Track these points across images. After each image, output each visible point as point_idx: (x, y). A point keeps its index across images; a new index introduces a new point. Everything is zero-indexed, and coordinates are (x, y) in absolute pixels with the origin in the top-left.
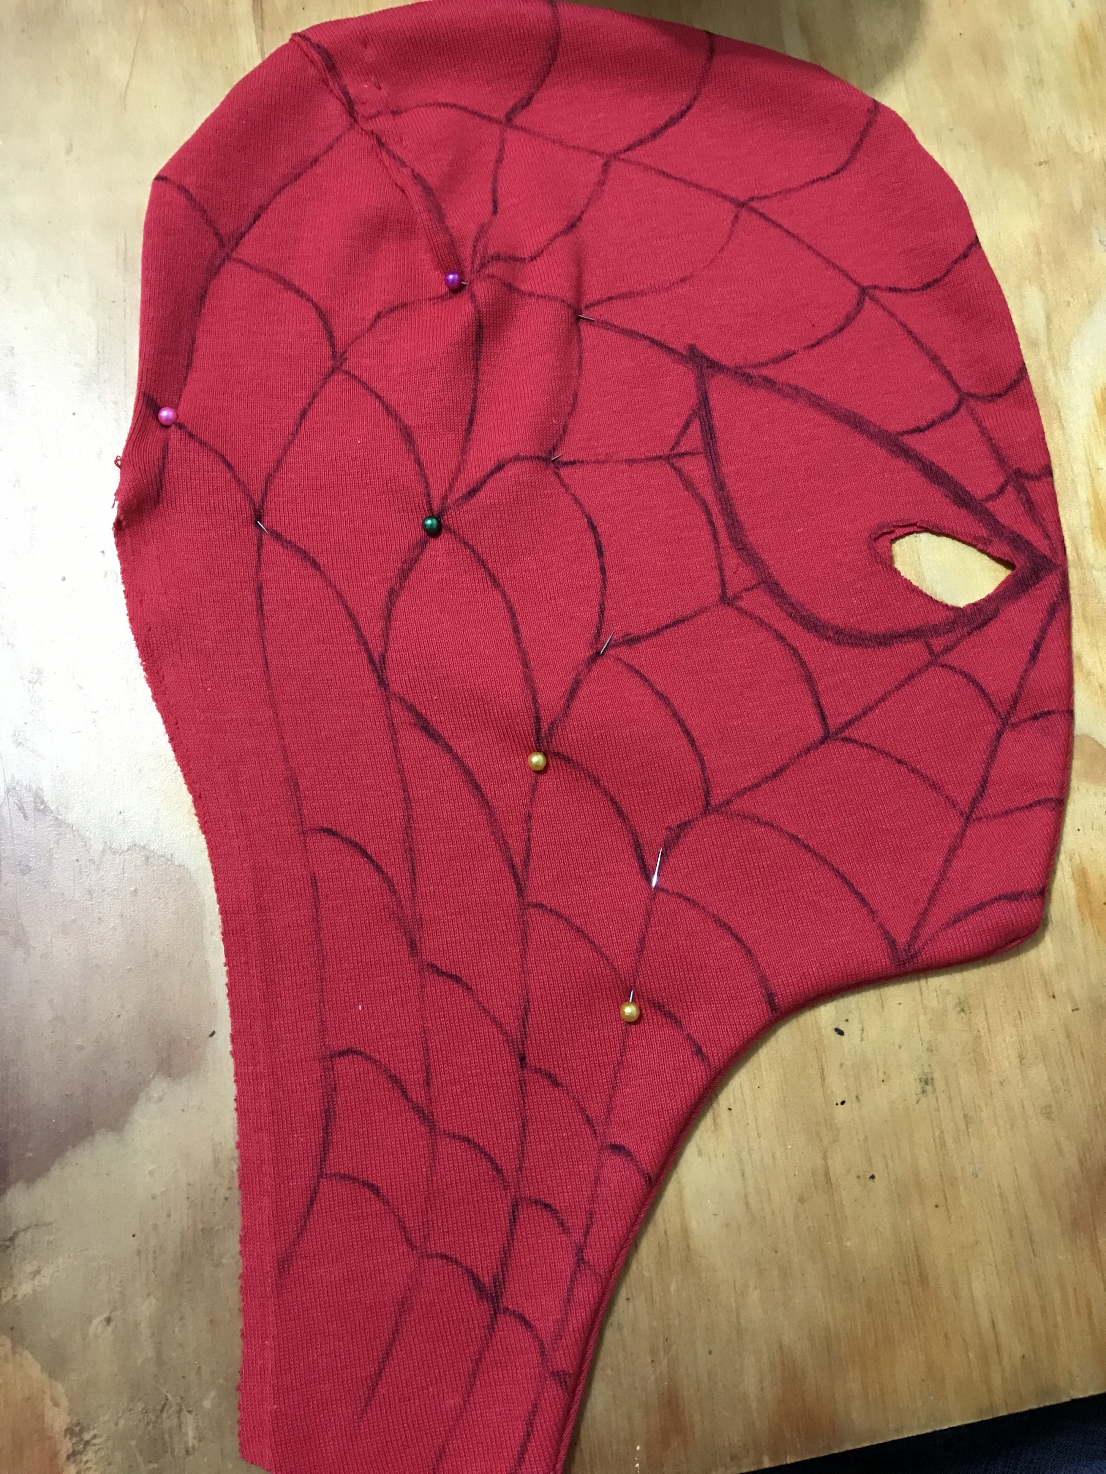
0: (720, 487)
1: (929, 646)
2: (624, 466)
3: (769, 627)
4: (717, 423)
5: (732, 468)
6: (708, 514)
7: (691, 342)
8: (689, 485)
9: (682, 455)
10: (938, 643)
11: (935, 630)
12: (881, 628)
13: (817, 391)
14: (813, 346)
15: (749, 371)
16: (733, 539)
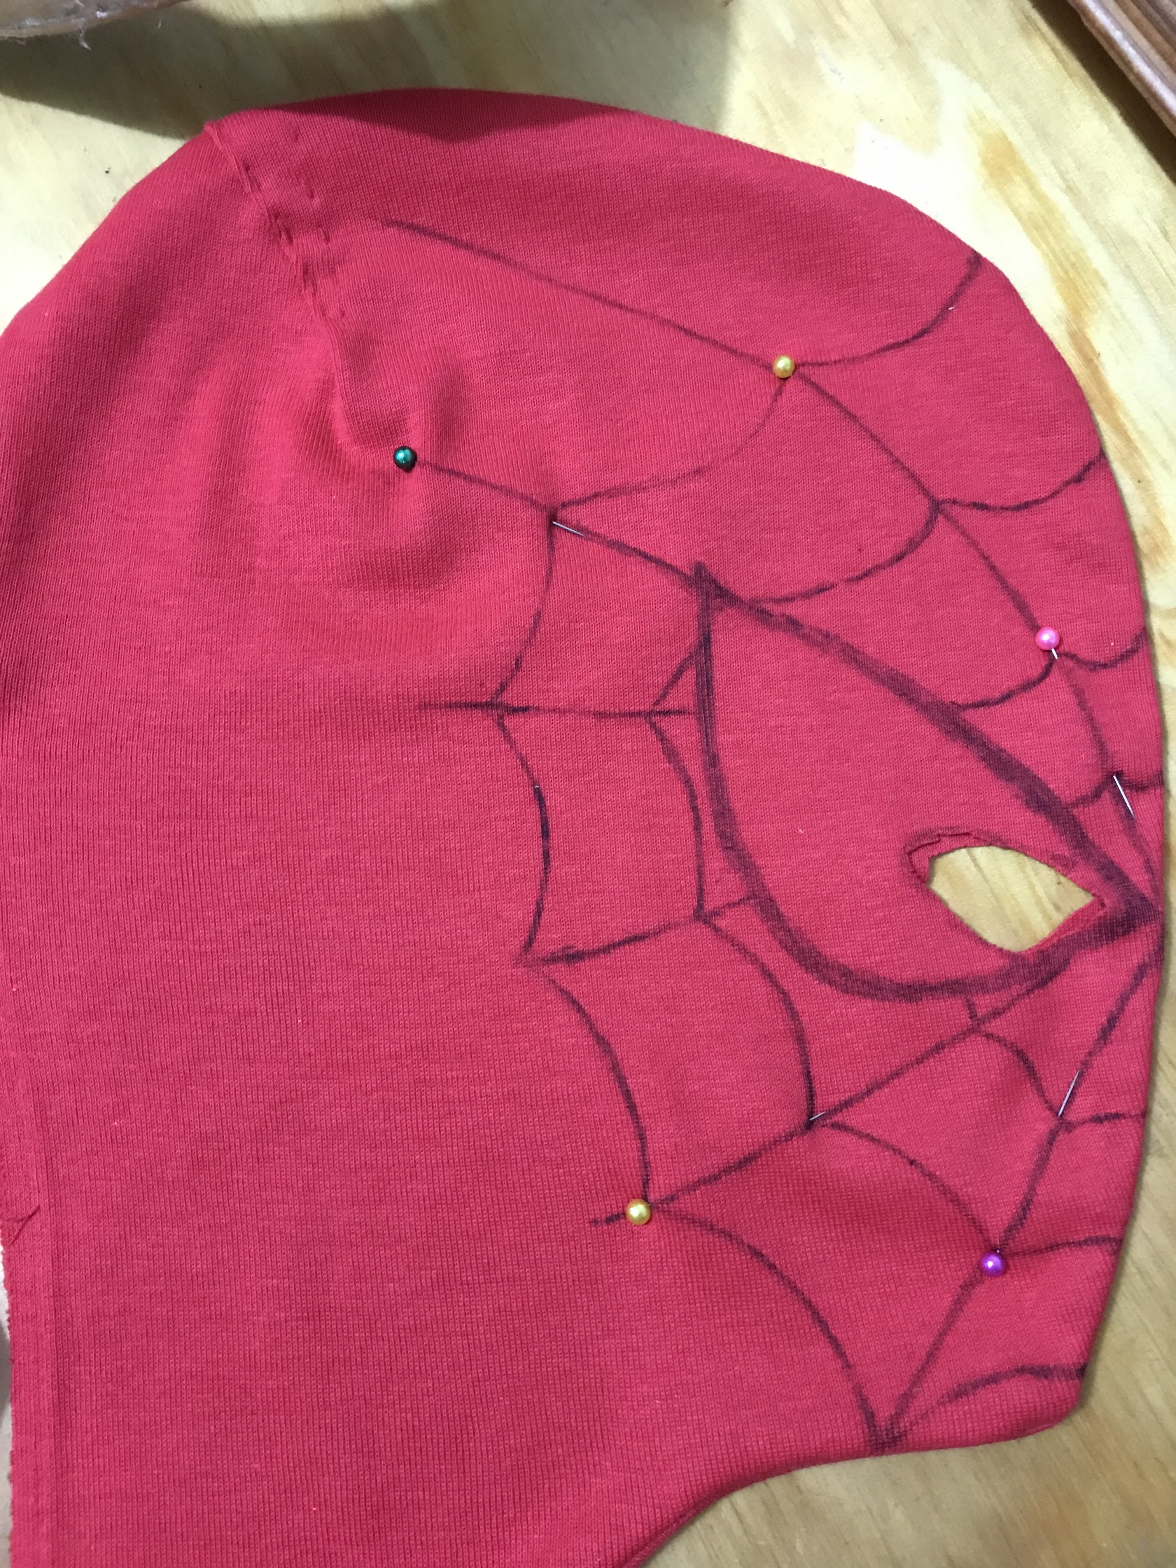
0: (713, 760)
1: (970, 1006)
2: (590, 721)
3: (754, 960)
4: (718, 676)
5: (731, 738)
6: (693, 797)
7: (699, 559)
8: (671, 754)
9: (667, 713)
10: (984, 1003)
11: (981, 985)
12: (909, 974)
13: (856, 641)
14: (859, 578)
15: (769, 607)
16: (722, 835)
